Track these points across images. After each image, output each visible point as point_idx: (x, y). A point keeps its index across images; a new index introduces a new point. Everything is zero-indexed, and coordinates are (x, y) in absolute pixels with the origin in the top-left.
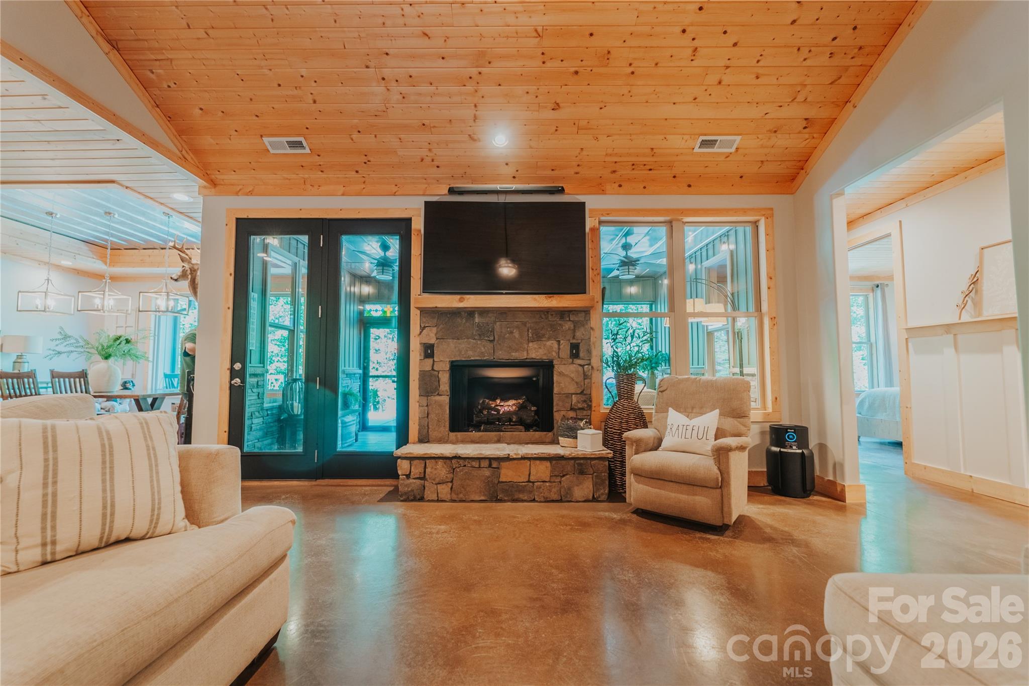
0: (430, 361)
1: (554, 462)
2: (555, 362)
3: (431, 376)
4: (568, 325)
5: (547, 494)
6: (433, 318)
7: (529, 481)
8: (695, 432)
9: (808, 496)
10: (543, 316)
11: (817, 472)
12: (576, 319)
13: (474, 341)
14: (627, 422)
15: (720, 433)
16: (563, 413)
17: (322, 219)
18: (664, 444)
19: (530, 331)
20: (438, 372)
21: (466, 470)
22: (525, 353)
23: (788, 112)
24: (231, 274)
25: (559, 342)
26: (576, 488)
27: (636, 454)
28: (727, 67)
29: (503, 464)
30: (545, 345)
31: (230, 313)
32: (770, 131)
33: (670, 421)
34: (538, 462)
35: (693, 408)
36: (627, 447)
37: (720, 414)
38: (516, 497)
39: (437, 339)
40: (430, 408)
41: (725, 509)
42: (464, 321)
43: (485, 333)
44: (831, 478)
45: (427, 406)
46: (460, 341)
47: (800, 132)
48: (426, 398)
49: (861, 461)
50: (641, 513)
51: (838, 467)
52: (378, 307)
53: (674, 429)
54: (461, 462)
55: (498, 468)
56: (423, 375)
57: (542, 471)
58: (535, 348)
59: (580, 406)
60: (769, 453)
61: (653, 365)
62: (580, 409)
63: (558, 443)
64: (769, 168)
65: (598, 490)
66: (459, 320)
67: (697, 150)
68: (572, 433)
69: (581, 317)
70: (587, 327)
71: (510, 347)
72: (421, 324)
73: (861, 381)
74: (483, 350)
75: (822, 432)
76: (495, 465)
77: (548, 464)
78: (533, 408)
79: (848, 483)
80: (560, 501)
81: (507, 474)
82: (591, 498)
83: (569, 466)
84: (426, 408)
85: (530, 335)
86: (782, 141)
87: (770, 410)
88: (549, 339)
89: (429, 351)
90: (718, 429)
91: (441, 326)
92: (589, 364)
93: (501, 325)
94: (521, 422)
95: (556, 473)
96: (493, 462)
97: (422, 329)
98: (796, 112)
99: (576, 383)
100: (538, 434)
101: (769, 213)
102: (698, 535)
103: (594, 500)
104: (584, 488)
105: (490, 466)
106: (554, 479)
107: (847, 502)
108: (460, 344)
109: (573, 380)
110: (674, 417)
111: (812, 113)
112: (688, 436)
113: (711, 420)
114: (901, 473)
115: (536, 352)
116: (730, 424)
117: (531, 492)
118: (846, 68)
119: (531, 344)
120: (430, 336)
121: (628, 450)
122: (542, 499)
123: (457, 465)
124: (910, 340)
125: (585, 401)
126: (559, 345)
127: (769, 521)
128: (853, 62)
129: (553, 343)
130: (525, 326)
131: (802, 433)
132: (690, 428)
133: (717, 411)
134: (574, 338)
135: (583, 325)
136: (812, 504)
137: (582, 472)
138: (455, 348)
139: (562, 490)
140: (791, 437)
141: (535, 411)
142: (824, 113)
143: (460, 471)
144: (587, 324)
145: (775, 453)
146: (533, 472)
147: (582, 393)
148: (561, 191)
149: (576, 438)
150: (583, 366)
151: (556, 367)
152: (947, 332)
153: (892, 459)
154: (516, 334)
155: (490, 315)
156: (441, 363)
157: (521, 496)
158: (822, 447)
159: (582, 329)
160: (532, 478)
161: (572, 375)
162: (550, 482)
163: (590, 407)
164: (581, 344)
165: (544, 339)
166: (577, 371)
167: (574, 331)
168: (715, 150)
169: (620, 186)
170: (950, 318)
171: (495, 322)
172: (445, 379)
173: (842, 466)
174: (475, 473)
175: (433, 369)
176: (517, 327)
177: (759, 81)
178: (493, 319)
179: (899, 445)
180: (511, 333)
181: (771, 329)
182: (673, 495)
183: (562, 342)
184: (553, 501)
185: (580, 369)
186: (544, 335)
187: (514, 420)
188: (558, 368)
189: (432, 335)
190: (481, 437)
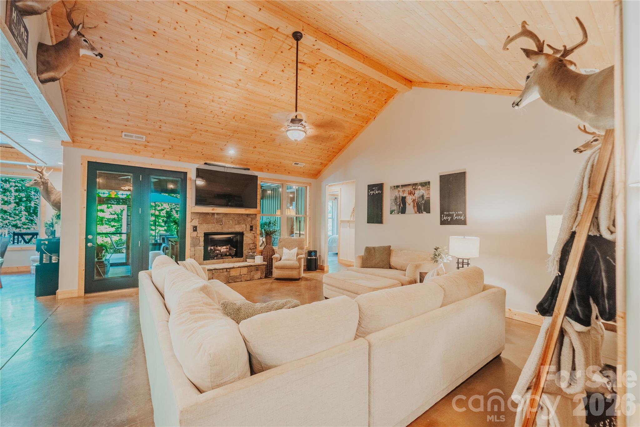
0: (196, 233)
1: (248, 267)
2: (244, 232)
3: (196, 239)
4: (249, 219)
5: (246, 279)
6: (197, 215)
7: (240, 275)
8: (292, 255)
9: (316, 270)
10: (241, 215)
11: (318, 264)
12: (252, 217)
13: (214, 225)
14: (269, 252)
15: (298, 255)
16: (247, 251)
17: (141, 167)
18: (282, 259)
19: (236, 221)
20: (199, 237)
21: (218, 273)
22: (234, 229)
23: (317, 160)
24: (85, 190)
25: (246, 225)
26: (255, 275)
27: (276, 262)
28: (304, 149)
29: (231, 270)
30: (241, 226)
31: (85, 209)
32: (312, 164)
33: (284, 251)
34: (243, 268)
35: (290, 247)
36: (273, 260)
37: (298, 249)
38: (236, 281)
39: (199, 224)
40: (196, 252)
41: (300, 274)
42: (210, 217)
43: (219, 221)
44: (321, 265)
45: (194, 251)
46: (209, 225)
47: (319, 165)
48: (194, 248)
49: (328, 260)
50: (277, 279)
51: (323, 261)
52: (106, 191)
53: (286, 253)
54: (216, 271)
55: (229, 272)
56: (193, 238)
57: (245, 271)
58: (238, 227)
59: (253, 248)
60: (307, 259)
61: (262, 227)
62: (253, 249)
63: (247, 261)
64: (310, 172)
65: (262, 275)
66: (208, 216)
67: (293, 165)
68: (253, 257)
69: (254, 216)
70: (256, 220)
71: (228, 227)
72: (192, 218)
73: (330, 233)
74: (218, 228)
75: (320, 252)
76: (228, 270)
77: (246, 268)
78: (235, 249)
79: (325, 265)
80: (250, 280)
81: (233, 273)
82: (260, 278)
83: (253, 268)
84: (194, 252)
85: (236, 222)
86: (315, 166)
87: (308, 246)
88: (243, 224)
89: (195, 229)
90: (297, 253)
91: (201, 218)
92: (256, 233)
93: (225, 218)
94: (230, 255)
95: (249, 271)
96: (227, 269)
97: (192, 220)
98: (319, 161)
99: (252, 240)
100: (238, 259)
101: (310, 184)
102: (294, 282)
103: (261, 278)
104: (258, 275)
105: (227, 271)
106: (248, 273)
107: (325, 270)
108: (208, 226)
109: (251, 239)
110: (285, 250)
111: (323, 162)
112: (290, 255)
113: (295, 250)
114: (337, 262)
115: (238, 229)
116: (300, 251)
117: (241, 278)
118: (331, 155)
119: (236, 226)
120: (196, 223)
121: (274, 261)
122: (244, 280)
123: (215, 272)
124: (341, 224)
125: (255, 246)
126: (246, 226)
127: (308, 277)
128: (332, 154)
129: (244, 226)
130: (234, 219)
131: (315, 252)
132: (290, 253)
133: (297, 248)
134: (251, 224)
135: (255, 219)
136: (317, 272)
137: (257, 270)
138: (207, 227)
139: (251, 277)
140: (313, 254)
141: (235, 250)
142: (325, 162)
143: (216, 274)
144: (256, 219)
145: (309, 259)
146: (242, 271)
147: (254, 243)
148: (249, 169)
149: (254, 259)
150: (254, 234)
151: (245, 234)
152: (348, 223)
153: (335, 259)
154: (231, 222)
155: (221, 215)
156: (200, 233)
157: (237, 280)
158: (320, 256)
159: (254, 221)
160: (241, 274)
161: (250, 237)
162: (247, 274)
163: (256, 248)
164: (253, 226)
165: (241, 224)
166: (252, 236)
167: (252, 221)
168: (298, 165)
169: (268, 170)
170: (349, 219)
171: (223, 217)
172: (202, 239)
173: (324, 261)
174: (221, 274)
175: (197, 236)
176: (232, 220)
177: (311, 153)
178: (222, 216)
179: (337, 254)
180: (229, 221)
181: (309, 221)
182: (287, 272)
183: (247, 225)
184: (248, 280)
185: (253, 235)
186: (241, 223)
187: (228, 254)
188: (246, 234)
189: (197, 222)
190: (216, 262)
